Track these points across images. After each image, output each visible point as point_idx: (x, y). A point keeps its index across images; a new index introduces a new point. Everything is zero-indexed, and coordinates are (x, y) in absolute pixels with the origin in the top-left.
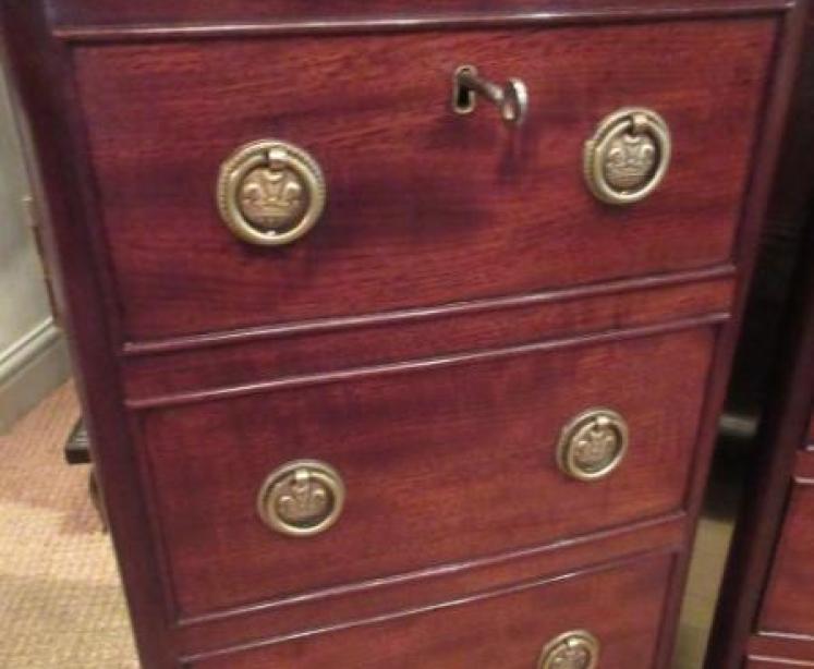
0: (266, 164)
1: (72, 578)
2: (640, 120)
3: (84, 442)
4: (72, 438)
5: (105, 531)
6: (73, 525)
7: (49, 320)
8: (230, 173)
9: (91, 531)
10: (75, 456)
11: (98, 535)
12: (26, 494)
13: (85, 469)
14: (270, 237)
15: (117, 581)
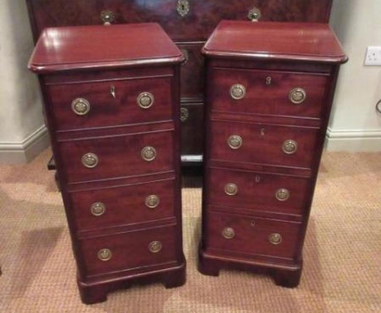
0: (79, 102)
1: (49, 203)
2: (146, 95)
3: (53, 163)
4: (50, 162)
5: (59, 191)
6: (50, 189)
7: (44, 125)
8: (74, 103)
9: (55, 191)
10: (50, 167)
11: (57, 192)
12: (35, 181)
13: (54, 172)
14: (81, 114)
15: (63, 204)
